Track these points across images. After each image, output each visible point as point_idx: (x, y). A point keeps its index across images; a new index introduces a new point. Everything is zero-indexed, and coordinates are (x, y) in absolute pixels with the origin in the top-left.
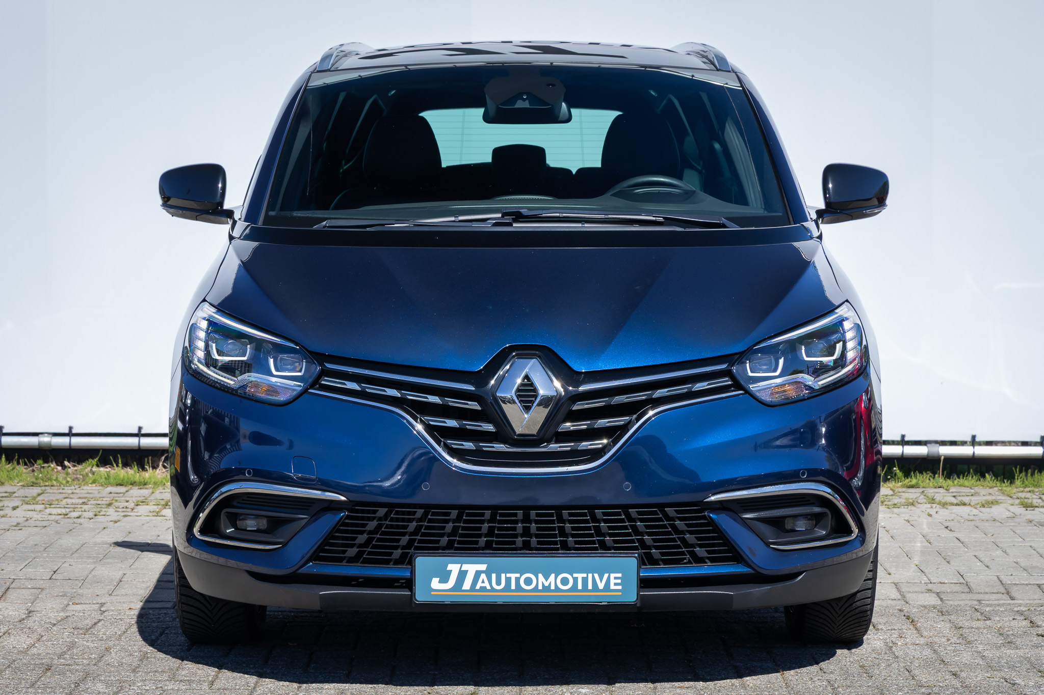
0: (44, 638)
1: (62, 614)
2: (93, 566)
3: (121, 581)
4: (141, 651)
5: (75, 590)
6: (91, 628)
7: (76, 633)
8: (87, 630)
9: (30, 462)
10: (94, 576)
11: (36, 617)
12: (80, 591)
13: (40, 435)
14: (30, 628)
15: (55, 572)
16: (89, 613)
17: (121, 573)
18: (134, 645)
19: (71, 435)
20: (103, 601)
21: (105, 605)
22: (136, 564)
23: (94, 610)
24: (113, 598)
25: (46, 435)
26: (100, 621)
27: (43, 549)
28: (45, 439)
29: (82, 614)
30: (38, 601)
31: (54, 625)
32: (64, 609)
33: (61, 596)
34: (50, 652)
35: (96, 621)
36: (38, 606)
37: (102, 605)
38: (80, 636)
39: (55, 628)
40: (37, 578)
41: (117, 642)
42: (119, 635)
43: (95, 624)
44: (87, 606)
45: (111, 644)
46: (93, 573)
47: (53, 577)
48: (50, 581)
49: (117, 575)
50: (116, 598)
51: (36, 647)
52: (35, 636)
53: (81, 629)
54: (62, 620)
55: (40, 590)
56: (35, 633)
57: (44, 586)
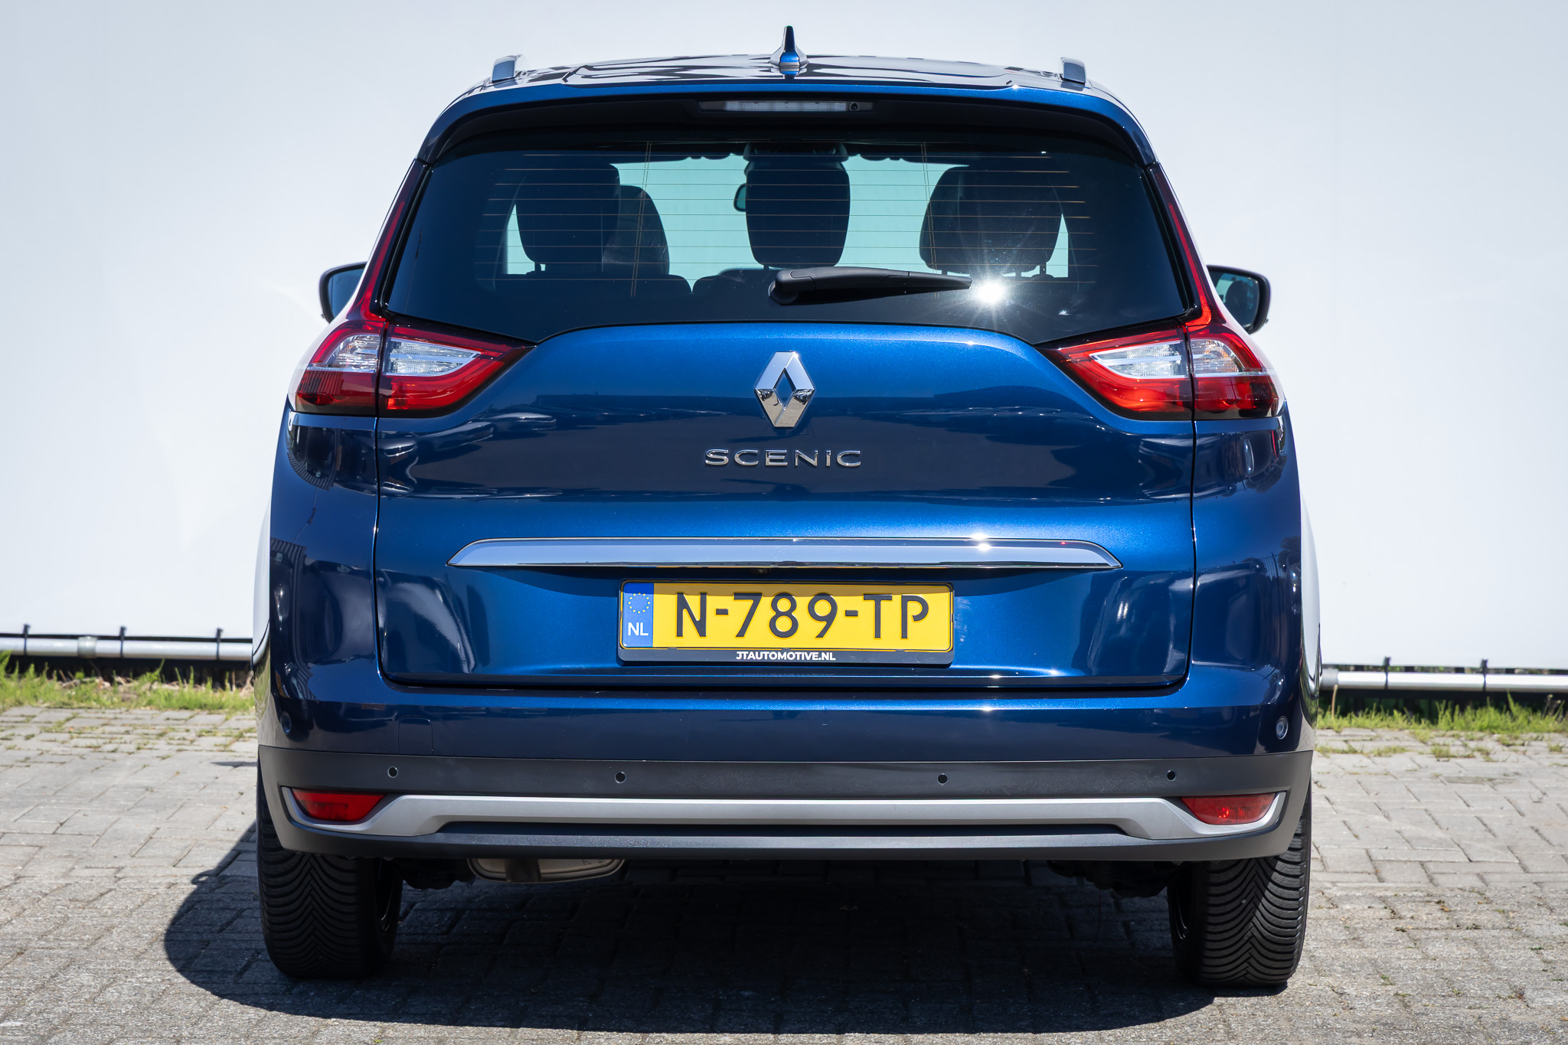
0: (27, 913)
1: (62, 882)
2: (116, 817)
3: (151, 838)
4: (154, 932)
5: (85, 850)
6: (94, 900)
7: (72, 906)
8: (89, 902)
9: (67, 676)
10: (116, 831)
11: (23, 885)
12: (93, 851)
13: (81, 639)
14: (10, 899)
15: (61, 824)
16: (98, 881)
17: (153, 827)
18: (147, 924)
19: (123, 638)
20: (121, 864)
21: (123, 870)
22: (176, 816)
23: (107, 877)
24: (137, 861)
25: (89, 638)
26: (110, 890)
27: (52, 792)
28: (87, 645)
29: (88, 882)
30: (32, 863)
31: (46, 894)
32: (65, 875)
33: (65, 857)
34: (30, 931)
35: (104, 891)
36: (31, 870)
37: (119, 869)
38: (76, 911)
39: (45, 900)
40: (36, 832)
41: (125, 919)
42: (131, 911)
43: (102, 895)
44: (98, 871)
45: (116, 921)
46: (114, 827)
47: (59, 831)
48: (54, 836)
49: (148, 829)
50: (140, 860)
51: (12, 924)
52: (16, 909)
53: (82, 901)
54: (59, 888)
55: (37, 849)
56: (16, 906)
57: (43, 843)
